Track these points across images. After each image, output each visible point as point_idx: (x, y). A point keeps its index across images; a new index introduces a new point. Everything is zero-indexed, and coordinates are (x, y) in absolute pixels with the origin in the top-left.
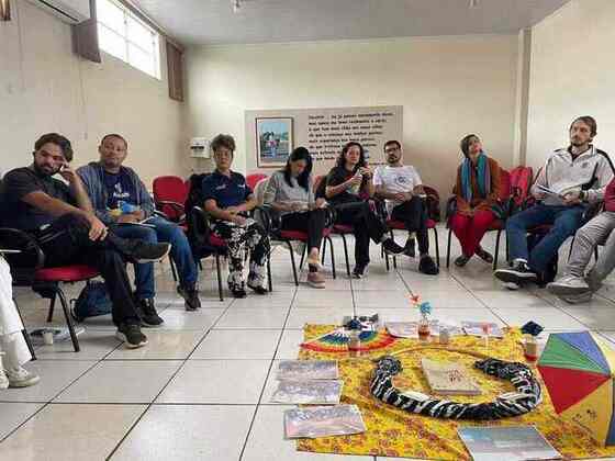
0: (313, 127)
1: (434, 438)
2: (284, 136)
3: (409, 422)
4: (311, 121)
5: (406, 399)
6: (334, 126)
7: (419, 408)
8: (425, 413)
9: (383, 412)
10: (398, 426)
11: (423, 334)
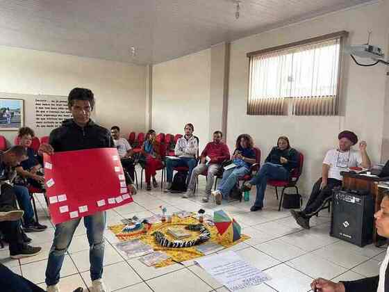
0: (38, 106)
1: (192, 253)
2: (18, 111)
3: (182, 251)
4: (38, 103)
5: (176, 244)
6: (53, 107)
7: (181, 246)
8: (184, 246)
9: (171, 250)
10: (179, 253)
11: (163, 220)
